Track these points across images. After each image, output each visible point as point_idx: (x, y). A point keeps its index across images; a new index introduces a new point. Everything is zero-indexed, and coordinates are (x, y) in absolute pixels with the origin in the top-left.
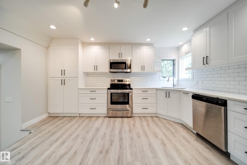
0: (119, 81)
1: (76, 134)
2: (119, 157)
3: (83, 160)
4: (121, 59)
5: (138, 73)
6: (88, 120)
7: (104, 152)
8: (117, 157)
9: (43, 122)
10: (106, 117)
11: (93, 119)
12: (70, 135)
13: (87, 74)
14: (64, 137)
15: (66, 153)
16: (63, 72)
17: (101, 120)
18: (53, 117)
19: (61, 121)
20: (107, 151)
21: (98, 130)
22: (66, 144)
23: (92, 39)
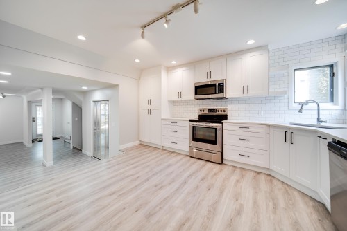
0: (210, 110)
1: (148, 164)
2: (167, 197)
3: (139, 185)
4: (210, 80)
6: (168, 154)
7: (158, 187)
8: (166, 196)
9: (134, 148)
10: (187, 156)
11: (173, 154)
12: (144, 163)
13: (174, 103)
14: (139, 163)
15: (132, 175)
16: (149, 102)
17: (179, 157)
18: (143, 145)
19: (146, 150)
20: (161, 187)
21: (169, 166)
22: (136, 169)
23: (174, 62)
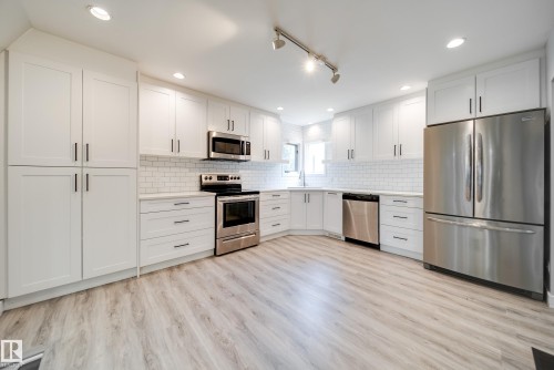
0: (220, 178)
4: (233, 133)
5: (259, 163)
10: (211, 257)
16: (81, 151)
23: (179, 76)
